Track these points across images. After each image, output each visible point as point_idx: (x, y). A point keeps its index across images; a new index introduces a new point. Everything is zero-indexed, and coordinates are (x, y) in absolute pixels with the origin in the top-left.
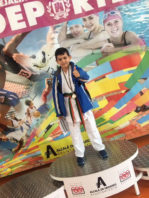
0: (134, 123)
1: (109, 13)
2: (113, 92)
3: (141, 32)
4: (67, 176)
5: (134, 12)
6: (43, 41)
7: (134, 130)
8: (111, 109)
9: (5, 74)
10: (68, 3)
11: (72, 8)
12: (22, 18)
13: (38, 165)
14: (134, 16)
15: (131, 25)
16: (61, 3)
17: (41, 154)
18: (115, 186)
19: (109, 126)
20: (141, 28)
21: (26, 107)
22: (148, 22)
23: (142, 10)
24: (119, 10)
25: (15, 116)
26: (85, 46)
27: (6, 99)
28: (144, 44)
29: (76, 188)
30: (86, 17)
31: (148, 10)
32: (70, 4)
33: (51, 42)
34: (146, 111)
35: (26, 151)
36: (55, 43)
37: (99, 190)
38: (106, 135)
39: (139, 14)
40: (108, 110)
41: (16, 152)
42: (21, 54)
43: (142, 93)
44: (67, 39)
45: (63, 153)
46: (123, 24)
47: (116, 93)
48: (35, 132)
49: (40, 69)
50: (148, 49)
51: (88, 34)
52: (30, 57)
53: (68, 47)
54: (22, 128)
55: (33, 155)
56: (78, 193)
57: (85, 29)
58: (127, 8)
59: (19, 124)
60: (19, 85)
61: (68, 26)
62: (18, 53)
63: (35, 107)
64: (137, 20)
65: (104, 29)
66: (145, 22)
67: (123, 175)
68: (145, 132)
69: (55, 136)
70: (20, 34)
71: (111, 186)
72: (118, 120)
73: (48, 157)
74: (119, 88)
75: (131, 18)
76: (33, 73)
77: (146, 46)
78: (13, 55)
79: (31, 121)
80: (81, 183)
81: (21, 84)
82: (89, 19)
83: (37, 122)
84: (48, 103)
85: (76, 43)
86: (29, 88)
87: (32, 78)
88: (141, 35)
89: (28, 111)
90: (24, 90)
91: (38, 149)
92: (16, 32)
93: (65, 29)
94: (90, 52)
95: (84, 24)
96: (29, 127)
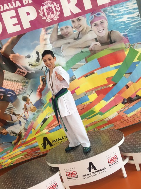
0: (122, 114)
1: (96, 14)
2: (102, 86)
3: (124, 31)
4: (62, 163)
5: (118, 13)
6: (37, 42)
7: (122, 120)
8: (100, 102)
9: (3, 73)
10: (58, 6)
11: (61, 11)
12: (17, 22)
13: (36, 155)
14: (117, 17)
15: (115, 24)
16: (51, 7)
17: (38, 145)
18: (104, 170)
19: (99, 117)
20: (124, 27)
21: (23, 103)
22: (130, 22)
23: (125, 11)
24: (104, 11)
25: (13, 111)
26: (75, 45)
27: (5, 96)
28: (128, 41)
29: (70, 173)
30: (75, 19)
32: (60, 8)
33: (44, 43)
34: (132, 102)
35: (25, 143)
36: (48, 43)
37: (90, 174)
38: (97, 125)
39: (122, 15)
40: (98, 103)
41: (15, 144)
42: (17, 54)
43: (127, 87)
44: (58, 40)
45: (58, 143)
46: (108, 24)
47: (105, 87)
48: (32, 125)
49: (35, 68)
50: (131, 46)
51: (77, 34)
52: (26, 57)
53: (59, 47)
54: (20, 122)
55: (31, 146)
56: (72, 177)
57: (74, 30)
58: (112, 9)
59: (17, 118)
60: (16, 83)
61: (58, 27)
62: (14, 54)
63: (31, 102)
64: (121, 20)
65: (91, 29)
66: (128, 22)
67: (111, 160)
68: (132, 122)
69: (51, 128)
70: (16, 36)
71: (101, 170)
72: (107, 112)
73: (45, 148)
74: (107, 83)
75: (115, 18)
76: (28, 71)
77: (129, 43)
78: (10, 56)
79: (28, 115)
80: (74, 168)
81: (18, 82)
82: (78, 21)
83: (33, 116)
84: (43, 98)
85: (67, 43)
86: (26, 85)
87: (28, 76)
88: (125, 33)
89: (25, 106)
90: (21, 87)
91: (36, 140)
92: (12, 34)
93: (56, 30)
94: (80, 50)
95: (73, 25)
96: (27, 121)
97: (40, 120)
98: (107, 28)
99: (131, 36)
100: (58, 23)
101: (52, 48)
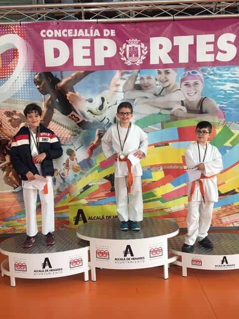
1: (190, 72)
2: (173, 165)
4: (95, 236)
6: (106, 85)
8: (166, 185)
9: (53, 112)
10: (146, 49)
11: (148, 56)
12: (89, 55)
14: (218, 82)
15: (212, 91)
16: (137, 48)
17: (69, 217)
18: (142, 260)
23: (230, 77)
24: (202, 70)
26: (153, 102)
29: (102, 251)
30: (162, 70)
31: (237, 79)
32: (147, 52)
33: (115, 89)
37: (125, 259)
38: (152, 215)
39: (225, 81)
40: (162, 185)
41: (40, 207)
42: (77, 94)
44: (133, 89)
47: (177, 167)
48: (69, 189)
49: (94, 117)
51: (159, 90)
52: (87, 100)
54: (55, 180)
55: (60, 216)
56: (102, 257)
57: (157, 83)
58: (213, 71)
60: (64, 129)
61: (139, 75)
62: (74, 92)
63: (76, 159)
64: (221, 87)
65: (180, 88)
66: (231, 92)
67: (154, 251)
69: (91, 200)
70: (82, 72)
71: (138, 259)
72: (170, 201)
73: (76, 223)
74: (181, 162)
75: (215, 83)
77: (225, 120)
78: (68, 93)
80: (108, 247)
81: (68, 128)
82: (165, 73)
84: (93, 158)
86: (76, 135)
87: (83, 125)
88: (223, 105)
89: (68, 161)
90: (70, 136)
91: (67, 210)
92: (78, 68)
93: (134, 78)
94: (158, 111)
95: (158, 77)
96: (64, 181)
97: (80, 186)
98: (201, 92)
99: (230, 111)
100: (140, 69)
101: (123, 98)
